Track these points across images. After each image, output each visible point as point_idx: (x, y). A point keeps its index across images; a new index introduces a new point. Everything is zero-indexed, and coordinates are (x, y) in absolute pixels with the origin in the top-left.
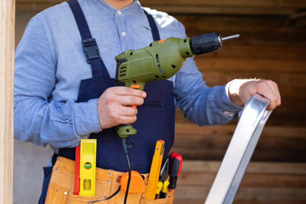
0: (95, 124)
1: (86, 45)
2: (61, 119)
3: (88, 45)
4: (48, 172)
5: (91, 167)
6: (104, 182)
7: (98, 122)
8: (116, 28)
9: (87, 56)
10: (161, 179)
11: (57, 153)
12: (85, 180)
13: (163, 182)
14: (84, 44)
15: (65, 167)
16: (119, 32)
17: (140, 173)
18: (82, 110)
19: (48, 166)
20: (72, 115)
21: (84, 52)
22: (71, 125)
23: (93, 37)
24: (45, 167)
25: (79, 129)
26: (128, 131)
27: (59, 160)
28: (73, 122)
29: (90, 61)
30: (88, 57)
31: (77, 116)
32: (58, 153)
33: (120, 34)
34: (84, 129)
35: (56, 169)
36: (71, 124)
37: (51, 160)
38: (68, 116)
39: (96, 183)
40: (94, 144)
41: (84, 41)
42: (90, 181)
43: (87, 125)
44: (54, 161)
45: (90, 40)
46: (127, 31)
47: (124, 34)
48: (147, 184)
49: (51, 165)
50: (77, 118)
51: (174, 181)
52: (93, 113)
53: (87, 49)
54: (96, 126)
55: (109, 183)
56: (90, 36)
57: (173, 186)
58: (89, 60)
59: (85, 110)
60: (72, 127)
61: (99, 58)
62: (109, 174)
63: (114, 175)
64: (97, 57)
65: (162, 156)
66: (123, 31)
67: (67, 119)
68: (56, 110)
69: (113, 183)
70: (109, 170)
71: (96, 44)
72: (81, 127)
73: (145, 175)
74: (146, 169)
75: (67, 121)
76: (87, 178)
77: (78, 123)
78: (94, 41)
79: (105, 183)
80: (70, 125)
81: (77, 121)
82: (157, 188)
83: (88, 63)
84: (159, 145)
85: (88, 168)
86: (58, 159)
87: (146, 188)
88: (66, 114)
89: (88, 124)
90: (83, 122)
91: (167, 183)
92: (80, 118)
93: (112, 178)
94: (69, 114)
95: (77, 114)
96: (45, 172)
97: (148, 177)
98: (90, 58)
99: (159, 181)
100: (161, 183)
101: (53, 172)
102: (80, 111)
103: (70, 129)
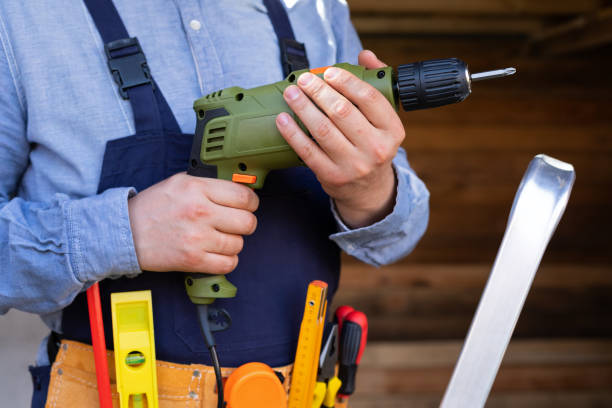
0: (124, 255)
1: (113, 54)
2: (37, 241)
3: (119, 53)
4: (41, 378)
5: (143, 362)
6: (182, 397)
7: (132, 248)
8: (176, 11)
9: (119, 81)
10: (323, 376)
11: (58, 330)
12: (131, 397)
13: (327, 381)
14: (111, 51)
15: (80, 366)
16: (184, 21)
17: (272, 366)
18: (88, 218)
19: (40, 365)
20: (65, 234)
21: (112, 72)
22: (62, 259)
23: (132, 34)
24: (34, 365)
25: (81, 267)
26: (216, 288)
27: (65, 348)
28: (66, 250)
29: (126, 92)
30: (122, 83)
31: (76, 234)
32: (60, 333)
33: (186, 26)
34: (97, 268)
35: (60, 373)
36: (62, 255)
37: (45, 348)
38: (52, 235)
39: (160, 399)
40: (147, 303)
41: (111, 44)
42: (144, 396)
43: (102, 257)
44: (52, 352)
45: (125, 41)
46: (203, 18)
47: (195, 24)
48: (289, 391)
49: (45, 361)
50: (77, 240)
51: (350, 378)
52: (118, 228)
53: (118, 65)
54: (128, 259)
55: (196, 397)
56: (124, 33)
57: (348, 389)
58: (125, 90)
59: (97, 219)
60: (64, 263)
61: (149, 83)
62: (196, 374)
63: (207, 378)
64: (145, 81)
65: (322, 320)
66: (193, 18)
67: (51, 242)
68: (24, 220)
69: (207, 398)
70: (193, 365)
71: (140, 51)
72: (87, 261)
73: (284, 370)
74: (284, 354)
75: (50, 247)
76: (138, 391)
77: (79, 253)
78: (135, 43)
79: (185, 400)
80: (58, 257)
81: (77, 247)
82: (315, 397)
83: (124, 99)
84: (314, 295)
85: (135, 365)
86: (62, 345)
87: (288, 402)
88: (50, 229)
89: (106, 255)
90: (93, 249)
91: (335, 383)
92: (82, 238)
93: (202, 385)
94: (55, 229)
95: (76, 228)
96: (34, 378)
97: (291, 373)
98: (127, 84)
99: (318, 380)
100: (322, 385)
101: (52, 378)
102: (85, 222)
103: (61, 267)
